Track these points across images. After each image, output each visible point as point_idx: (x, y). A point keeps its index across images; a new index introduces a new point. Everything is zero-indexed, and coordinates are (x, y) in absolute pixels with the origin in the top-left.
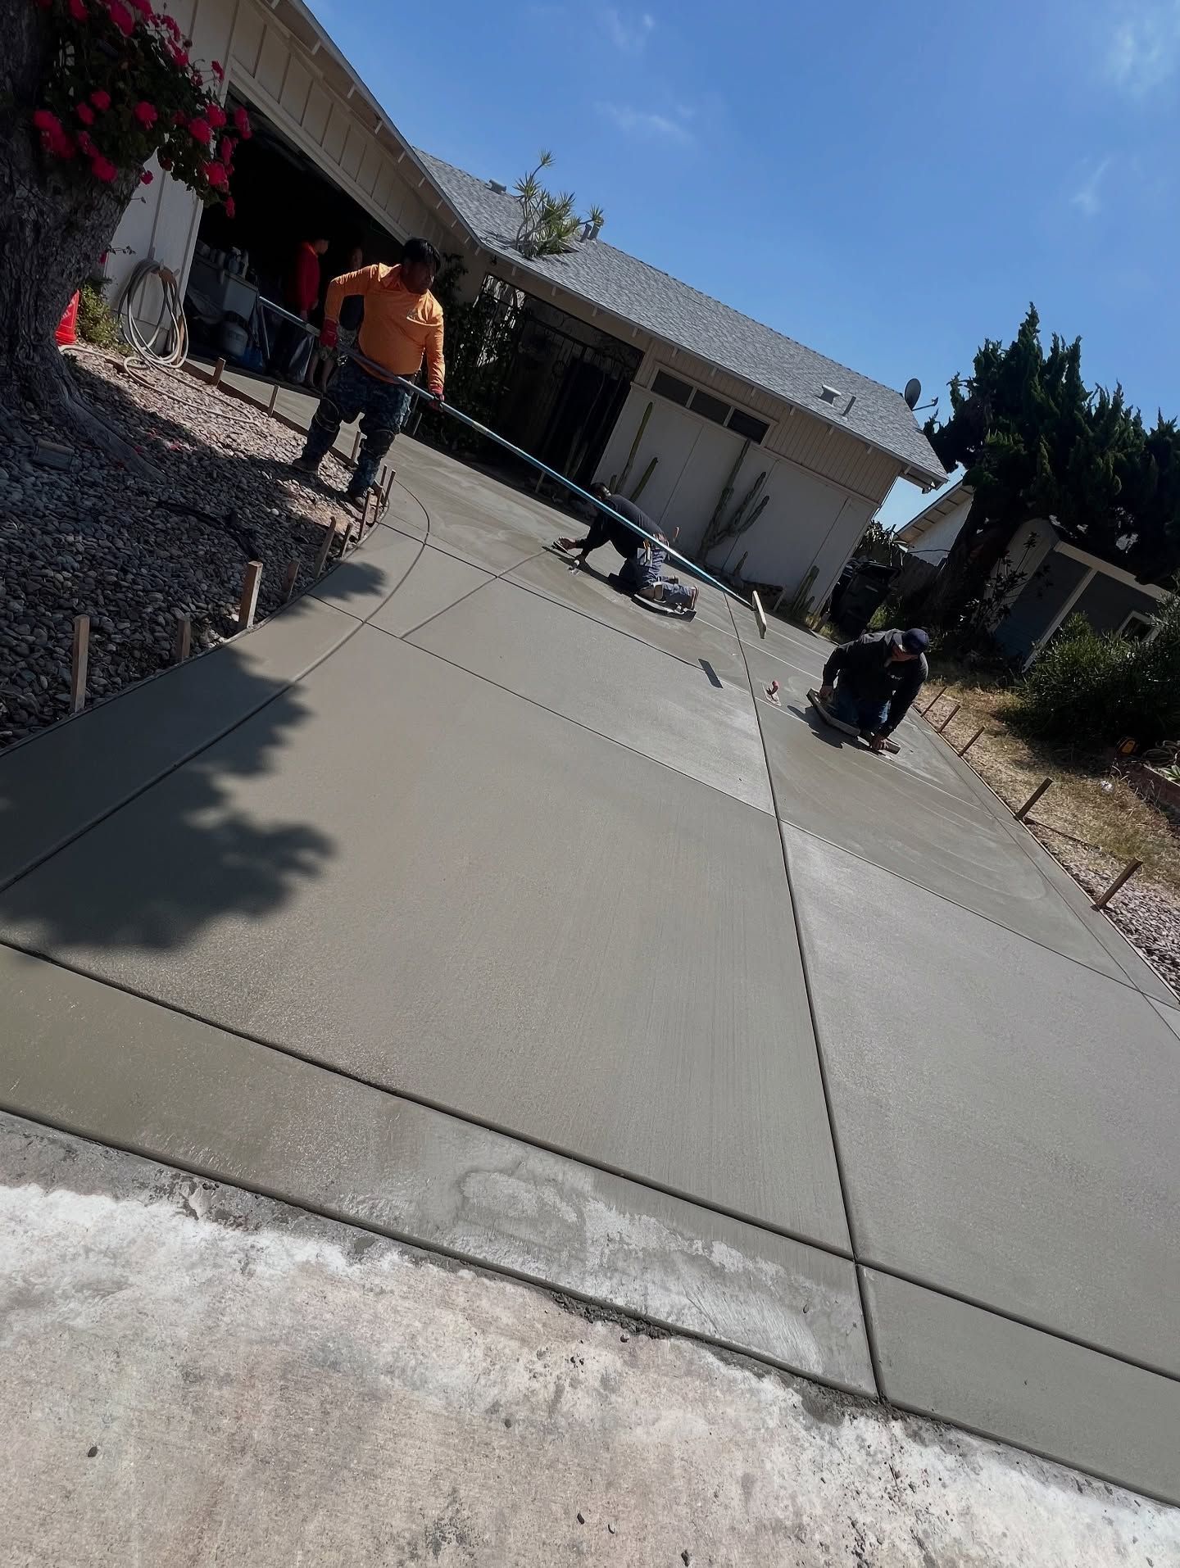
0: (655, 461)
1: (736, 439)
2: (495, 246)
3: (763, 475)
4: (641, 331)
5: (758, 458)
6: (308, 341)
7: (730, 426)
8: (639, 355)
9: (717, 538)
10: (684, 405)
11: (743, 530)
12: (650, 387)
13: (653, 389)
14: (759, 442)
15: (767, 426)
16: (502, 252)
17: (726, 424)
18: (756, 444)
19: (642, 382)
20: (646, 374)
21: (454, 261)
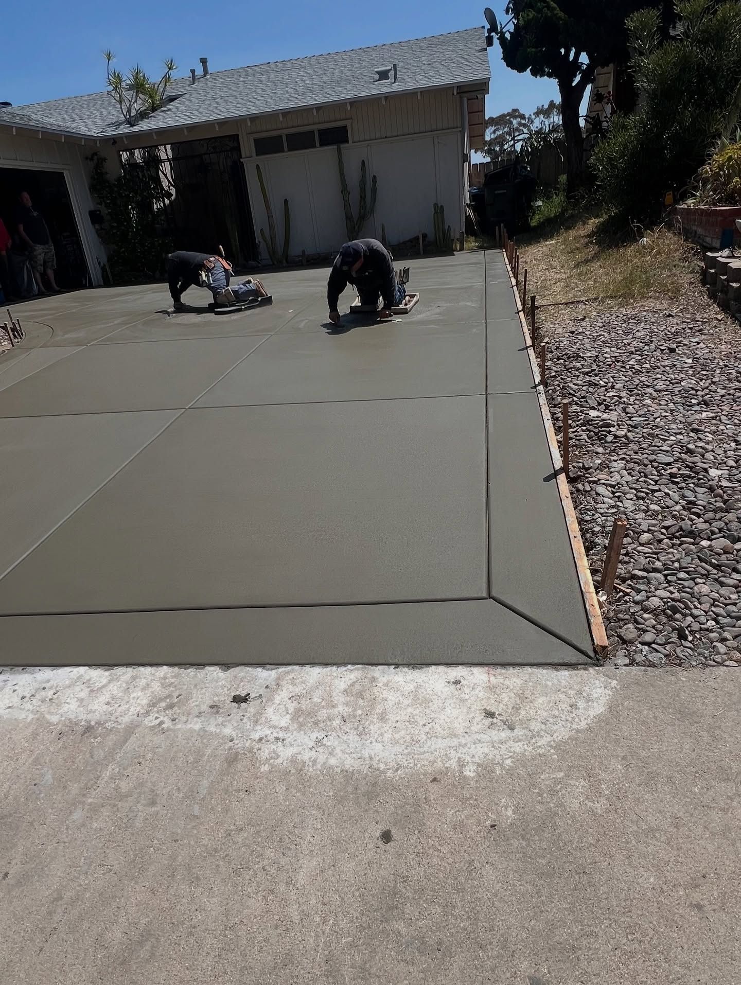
0: (286, 201)
1: (330, 151)
2: (110, 132)
3: (363, 162)
4: (223, 123)
5: (353, 153)
6: (26, 266)
7: (322, 145)
8: (235, 138)
9: (356, 228)
10: (282, 151)
11: (372, 211)
12: (254, 154)
13: (257, 155)
14: (347, 142)
15: (345, 128)
16: (116, 133)
17: (318, 145)
18: (346, 145)
19: (248, 155)
20: (247, 147)
21: (95, 157)
